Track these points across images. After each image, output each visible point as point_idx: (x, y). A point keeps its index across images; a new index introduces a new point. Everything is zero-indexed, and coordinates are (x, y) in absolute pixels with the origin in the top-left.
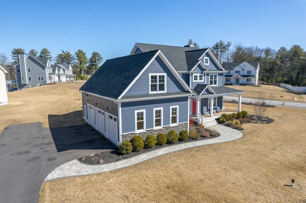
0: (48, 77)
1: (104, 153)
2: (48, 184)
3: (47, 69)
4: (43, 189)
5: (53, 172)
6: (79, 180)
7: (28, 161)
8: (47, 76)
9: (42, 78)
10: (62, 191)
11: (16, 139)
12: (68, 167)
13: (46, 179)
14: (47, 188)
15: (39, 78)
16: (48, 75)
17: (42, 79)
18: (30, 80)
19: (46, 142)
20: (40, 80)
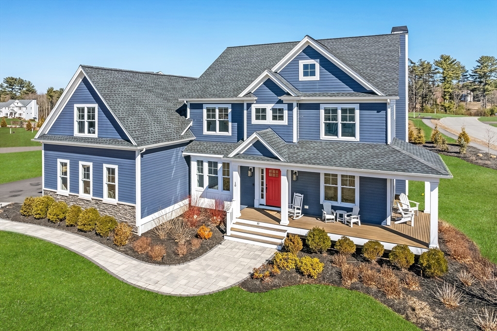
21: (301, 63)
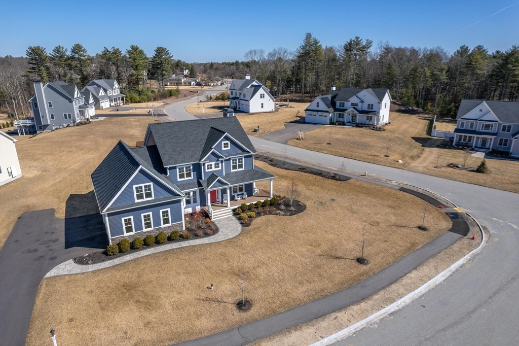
0: (77, 113)
1: (96, 253)
2: (45, 280)
3: (75, 102)
4: (42, 284)
5: (51, 271)
6: (67, 278)
7: (35, 260)
8: (76, 111)
9: (69, 115)
10: (53, 286)
11: (28, 234)
12: (63, 267)
13: (45, 277)
14: (44, 283)
15: (65, 115)
16: (78, 109)
17: (70, 117)
18: (53, 118)
19: (53, 239)
20: (66, 118)
21: (223, 143)
